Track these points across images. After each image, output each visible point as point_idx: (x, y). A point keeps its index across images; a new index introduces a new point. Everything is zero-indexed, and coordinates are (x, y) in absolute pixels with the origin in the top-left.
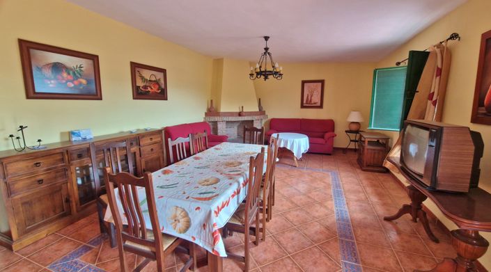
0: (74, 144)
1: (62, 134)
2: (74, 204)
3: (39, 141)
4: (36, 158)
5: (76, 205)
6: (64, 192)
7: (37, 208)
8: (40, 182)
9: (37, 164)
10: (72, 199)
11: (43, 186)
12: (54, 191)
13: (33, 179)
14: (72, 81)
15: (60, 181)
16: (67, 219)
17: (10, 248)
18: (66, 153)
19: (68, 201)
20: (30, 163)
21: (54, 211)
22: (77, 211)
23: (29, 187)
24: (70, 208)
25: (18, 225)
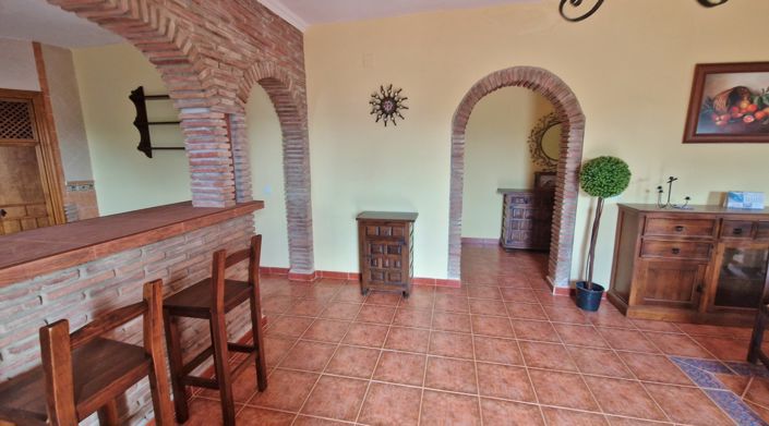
0: (729, 211)
1: (712, 194)
2: (706, 299)
3: (688, 198)
4: (680, 219)
5: (709, 301)
6: (698, 276)
7: (661, 282)
8: (675, 251)
9: (678, 228)
10: (706, 290)
11: (677, 257)
12: (686, 269)
13: (668, 245)
14: (753, 114)
15: (699, 258)
16: (690, 313)
17: (623, 311)
18: (718, 222)
19: (700, 290)
20: (672, 225)
21: (679, 294)
22: (707, 311)
23: (662, 252)
24: (699, 301)
25: (639, 290)
